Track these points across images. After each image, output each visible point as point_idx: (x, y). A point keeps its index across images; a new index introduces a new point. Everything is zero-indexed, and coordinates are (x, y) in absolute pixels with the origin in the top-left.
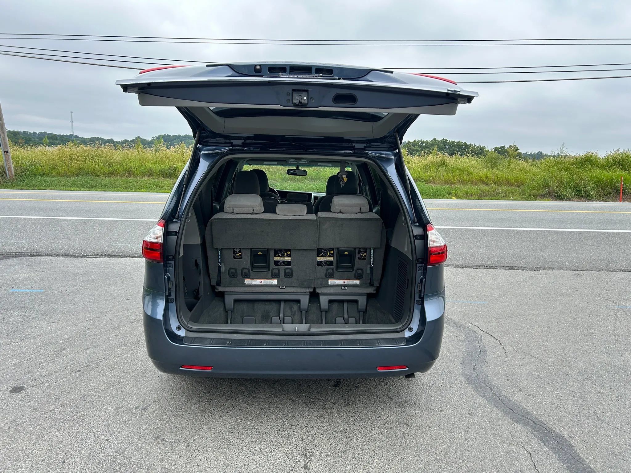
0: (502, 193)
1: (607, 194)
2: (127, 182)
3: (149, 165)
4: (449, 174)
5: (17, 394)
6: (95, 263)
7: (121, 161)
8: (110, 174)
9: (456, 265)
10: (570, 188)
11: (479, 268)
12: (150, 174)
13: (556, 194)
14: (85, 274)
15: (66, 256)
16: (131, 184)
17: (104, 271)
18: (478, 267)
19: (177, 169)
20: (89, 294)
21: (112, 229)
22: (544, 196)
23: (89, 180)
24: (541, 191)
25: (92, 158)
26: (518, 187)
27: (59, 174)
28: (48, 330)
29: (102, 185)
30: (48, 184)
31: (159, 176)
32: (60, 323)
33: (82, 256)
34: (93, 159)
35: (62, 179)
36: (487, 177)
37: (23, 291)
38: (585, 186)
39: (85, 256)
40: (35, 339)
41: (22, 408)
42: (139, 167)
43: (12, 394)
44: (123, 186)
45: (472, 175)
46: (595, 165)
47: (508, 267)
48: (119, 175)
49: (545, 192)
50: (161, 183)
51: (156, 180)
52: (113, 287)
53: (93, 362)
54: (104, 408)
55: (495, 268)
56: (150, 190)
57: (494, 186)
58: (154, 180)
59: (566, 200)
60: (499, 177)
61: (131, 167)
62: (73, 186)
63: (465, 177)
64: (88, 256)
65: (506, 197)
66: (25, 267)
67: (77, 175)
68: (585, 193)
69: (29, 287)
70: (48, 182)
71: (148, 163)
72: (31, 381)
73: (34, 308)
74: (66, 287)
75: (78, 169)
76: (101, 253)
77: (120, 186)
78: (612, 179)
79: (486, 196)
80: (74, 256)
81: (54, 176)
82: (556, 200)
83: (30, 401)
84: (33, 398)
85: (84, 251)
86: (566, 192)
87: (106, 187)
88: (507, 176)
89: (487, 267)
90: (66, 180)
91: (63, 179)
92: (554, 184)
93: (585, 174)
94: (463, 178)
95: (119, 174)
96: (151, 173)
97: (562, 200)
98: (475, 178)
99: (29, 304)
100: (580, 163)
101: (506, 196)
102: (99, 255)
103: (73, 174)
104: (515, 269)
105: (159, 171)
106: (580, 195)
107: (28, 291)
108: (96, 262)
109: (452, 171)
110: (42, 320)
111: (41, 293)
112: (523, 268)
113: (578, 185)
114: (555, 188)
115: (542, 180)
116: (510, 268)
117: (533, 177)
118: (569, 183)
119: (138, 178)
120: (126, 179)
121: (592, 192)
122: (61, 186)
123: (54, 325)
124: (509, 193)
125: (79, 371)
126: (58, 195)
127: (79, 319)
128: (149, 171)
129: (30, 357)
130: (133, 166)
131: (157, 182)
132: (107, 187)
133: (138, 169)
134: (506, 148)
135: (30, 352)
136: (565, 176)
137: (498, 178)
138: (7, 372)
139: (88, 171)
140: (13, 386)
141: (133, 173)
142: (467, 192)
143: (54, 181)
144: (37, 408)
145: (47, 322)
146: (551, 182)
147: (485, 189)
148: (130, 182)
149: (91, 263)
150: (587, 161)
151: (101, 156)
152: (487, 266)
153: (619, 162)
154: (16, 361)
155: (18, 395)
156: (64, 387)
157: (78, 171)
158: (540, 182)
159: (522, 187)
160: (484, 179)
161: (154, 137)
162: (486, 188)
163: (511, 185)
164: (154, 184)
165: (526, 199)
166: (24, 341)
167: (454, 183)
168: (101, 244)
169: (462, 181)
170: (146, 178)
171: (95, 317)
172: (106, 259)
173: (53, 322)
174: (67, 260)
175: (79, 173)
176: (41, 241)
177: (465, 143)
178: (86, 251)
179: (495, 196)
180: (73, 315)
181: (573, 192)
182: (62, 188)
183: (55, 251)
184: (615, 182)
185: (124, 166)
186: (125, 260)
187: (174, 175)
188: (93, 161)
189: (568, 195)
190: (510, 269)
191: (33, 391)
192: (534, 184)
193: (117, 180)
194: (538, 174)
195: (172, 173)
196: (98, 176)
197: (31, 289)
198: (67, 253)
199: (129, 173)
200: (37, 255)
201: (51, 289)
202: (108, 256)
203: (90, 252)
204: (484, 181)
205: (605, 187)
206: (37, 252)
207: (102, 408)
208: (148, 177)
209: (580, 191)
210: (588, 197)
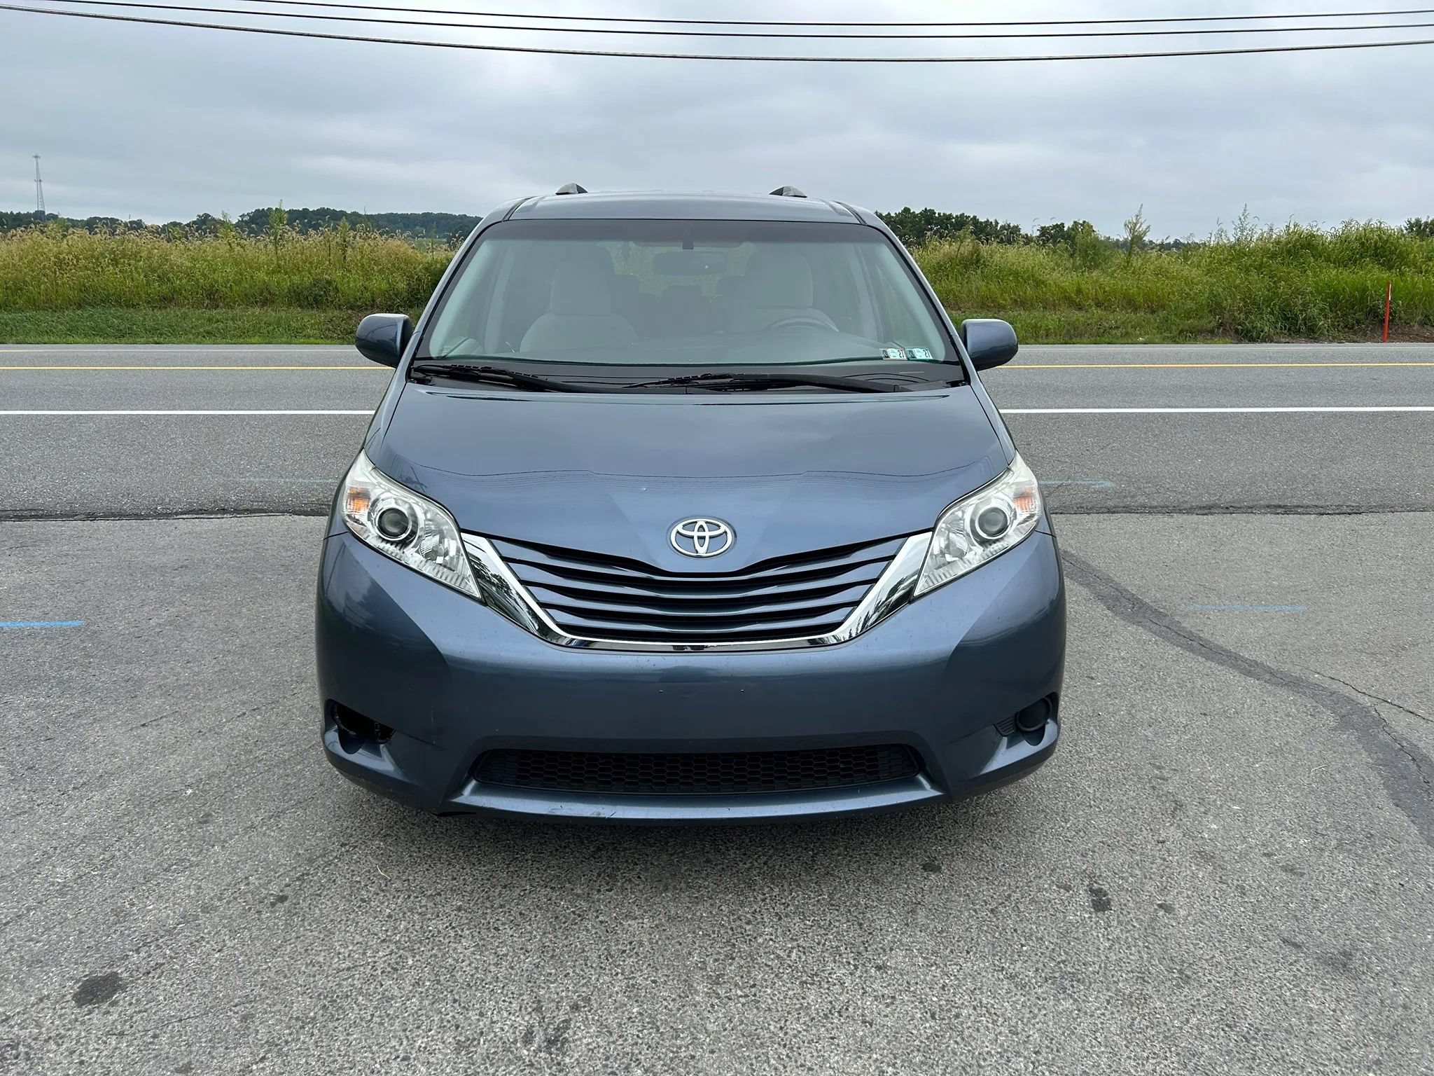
0: (1117, 328)
1: (1353, 325)
2: (209, 320)
3: (262, 275)
4: (993, 286)
5: (105, 1006)
6: (201, 533)
7: (191, 268)
8: (166, 301)
9: (1150, 507)
10: (1272, 313)
11: (1212, 514)
12: (266, 298)
13: (1240, 327)
14: (186, 567)
15: (114, 515)
16: (221, 325)
17: (235, 555)
18: (1207, 511)
19: (334, 284)
20: (220, 627)
21: (221, 439)
22: (1212, 332)
23: (114, 316)
24: (1204, 321)
25: (115, 262)
26: (1153, 312)
27: (34, 304)
28: (134, 752)
29: (146, 329)
30: (8, 329)
31: (290, 305)
32: (166, 726)
33: (159, 516)
34: (117, 264)
35: (41, 315)
36: (1079, 291)
37: (22, 625)
38: (1305, 305)
39: (167, 516)
40: (103, 787)
41: (138, 1066)
42: (238, 283)
43: (86, 1009)
44: (201, 330)
45: (1046, 286)
46: (1323, 258)
47: (1280, 506)
48: (188, 304)
49: (1214, 324)
50: (297, 320)
51: (283, 314)
52: (281, 603)
53: (315, 860)
54: (417, 1045)
55: (1249, 510)
56: (269, 339)
57: (1098, 312)
58: (278, 315)
59: (1264, 341)
60: (1107, 289)
61: (217, 281)
62: (71, 334)
63: (1029, 291)
64: (177, 514)
65: (1126, 337)
66: (8, 552)
67: (80, 306)
68: (1305, 324)
69: (37, 613)
70: (7, 325)
71: (259, 270)
72: (138, 951)
73: (70, 679)
74: (146, 609)
75: (81, 290)
76: (209, 506)
77: (194, 331)
78: (1365, 290)
79: (1081, 335)
80: (136, 515)
81: (21, 310)
82: (1240, 342)
83: (155, 1036)
84: (164, 1023)
85: (163, 500)
86: (1263, 323)
87: (157, 334)
88: (1125, 287)
89: (1229, 509)
90: (54, 319)
91: (45, 317)
92: (1232, 303)
93: (1303, 278)
94: (1025, 293)
95: (186, 302)
96: (269, 297)
97: (1253, 340)
98: (1052, 293)
99: (51, 668)
100: (1289, 252)
101: (1127, 333)
102: (206, 512)
103: (70, 304)
104: (1299, 514)
105: (289, 292)
106: (1293, 328)
107: (36, 625)
108: (206, 533)
109: (998, 277)
110: (107, 718)
111: (78, 629)
112: (1318, 510)
113: (1288, 305)
114: (1236, 314)
115: (1207, 295)
116: (1287, 510)
117: (1186, 288)
118: (1268, 300)
119: (238, 311)
120: (207, 314)
121: (1320, 320)
122: (41, 333)
123: (151, 734)
124: (1134, 327)
125: (283, 899)
126: (45, 355)
127: (218, 710)
128: (263, 292)
129: (107, 856)
130: (220, 280)
131: (287, 318)
132: (161, 334)
133: (234, 288)
134: (1065, 229)
135: (101, 838)
136: (1258, 284)
137: (1105, 292)
138: (46, 917)
139: (108, 296)
140: (82, 972)
141: (223, 298)
142: (1035, 326)
143: (22, 321)
144: (190, 1063)
145: (125, 723)
146: (1226, 300)
147: (1077, 320)
148: (218, 321)
149: (189, 533)
150: (1302, 247)
151: (135, 256)
152: (1227, 508)
153: (1376, 248)
154: (63, 873)
155: (108, 1012)
156: (255, 967)
157: (82, 295)
158: (1203, 299)
159: (1162, 314)
160: (1073, 295)
161: (243, 216)
162: (1078, 316)
163: (1136, 309)
164: (279, 325)
165: (1174, 341)
166: (70, 797)
167: (1004, 308)
168: (204, 482)
169: (1021, 301)
170: (257, 311)
171: (264, 701)
172: (228, 522)
173: (143, 725)
174: (122, 526)
175: (84, 300)
176: (34, 478)
177: (975, 217)
178: (167, 500)
179: (1101, 335)
180: (196, 697)
181: (1277, 322)
182: (46, 338)
183: (82, 505)
184: (1372, 297)
185: (198, 280)
186: (282, 523)
187: (327, 299)
188: (117, 270)
189: (1266, 329)
190: (1286, 513)
191: (154, 992)
192: (1190, 304)
193: (184, 317)
194: (1195, 281)
195: (320, 296)
196: (133, 306)
197: (44, 620)
198: (116, 507)
199: (212, 297)
200: (32, 517)
201: (105, 616)
202: (230, 513)
203: (179, 502)
204: (1074, 301)
205: (1347, 308)
206: (31, 507)
207: (412, 1046)
208: (263, 306)
209: (1292, 319)
210: (1311, 333)
